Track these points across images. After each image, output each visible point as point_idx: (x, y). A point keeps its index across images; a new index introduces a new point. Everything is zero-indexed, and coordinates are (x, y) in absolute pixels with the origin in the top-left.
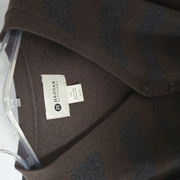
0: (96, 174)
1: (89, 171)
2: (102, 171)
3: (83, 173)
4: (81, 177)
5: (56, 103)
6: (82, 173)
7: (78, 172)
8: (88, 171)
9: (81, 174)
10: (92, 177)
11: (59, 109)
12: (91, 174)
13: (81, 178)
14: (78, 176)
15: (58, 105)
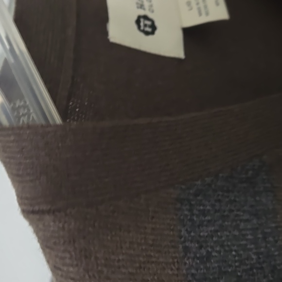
0: (257, 229)
1: (238, 210)
2: (273, 225)
3: (217, 208)
4: (208, 218)
5: (142, 12)
6: (213, 206)
7: (199, 198)
8: (233, 208)
9: (208, 208)
10: (244, 232)
11: (148, 29)
12: (241, 221)
13: (209, 221)
14: (199, 211)
15: (146, 17)
